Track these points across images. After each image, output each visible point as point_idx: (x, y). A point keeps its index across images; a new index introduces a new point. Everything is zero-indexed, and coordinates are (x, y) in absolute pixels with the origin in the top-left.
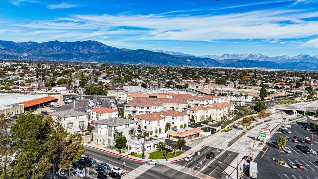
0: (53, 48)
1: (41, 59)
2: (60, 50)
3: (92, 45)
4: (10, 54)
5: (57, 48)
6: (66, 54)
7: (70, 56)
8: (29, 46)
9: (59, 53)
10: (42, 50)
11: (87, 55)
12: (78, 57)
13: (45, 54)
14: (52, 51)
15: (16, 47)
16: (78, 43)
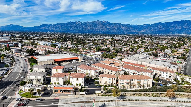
0: (157, 27)
1: (150, 34)
2: (162, 27)
3: (185, 23)
4: (135, 31)
5: (160, 27)
6: (165, 30)
7: (168, 31)
8: (145, 27)
9: (161, 30)
10: (151, 28)
11: (180, 30)
12: (174, 31)
13: (152, 31)
14: (157, 29)
15: (138, 28)
16: (175, 23)
